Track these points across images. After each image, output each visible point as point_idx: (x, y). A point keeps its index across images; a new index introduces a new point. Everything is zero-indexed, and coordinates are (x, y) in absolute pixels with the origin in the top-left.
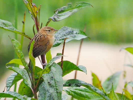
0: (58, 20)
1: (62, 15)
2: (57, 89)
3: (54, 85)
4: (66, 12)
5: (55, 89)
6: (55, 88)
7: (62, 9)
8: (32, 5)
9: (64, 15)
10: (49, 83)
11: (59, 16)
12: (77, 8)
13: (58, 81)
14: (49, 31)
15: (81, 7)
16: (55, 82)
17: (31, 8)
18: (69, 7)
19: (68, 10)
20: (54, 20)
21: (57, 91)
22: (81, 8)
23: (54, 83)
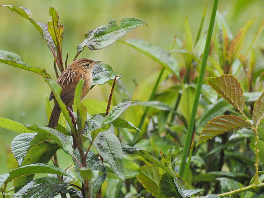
0: (99, 47)
1: (104, 40)
2: (113, 154)
3: (108, 148)
4: (109, 35)
5: (111, 155)
6: (110, 152)
7: (101, 30)
8: (57, 26)
9: (106, 40)
10: (98, 144)
11: (99, 41)
12: (124, 27)
13: (112, 141)
14: (88, 65)
15: (130, 25)
16: (108, 143)
17: (55, 30)
18: (111, 26)
19: (110, 31)
20: (91, 48)
21: (114, 157)
22: (130, 27)
23: (106, 144)
